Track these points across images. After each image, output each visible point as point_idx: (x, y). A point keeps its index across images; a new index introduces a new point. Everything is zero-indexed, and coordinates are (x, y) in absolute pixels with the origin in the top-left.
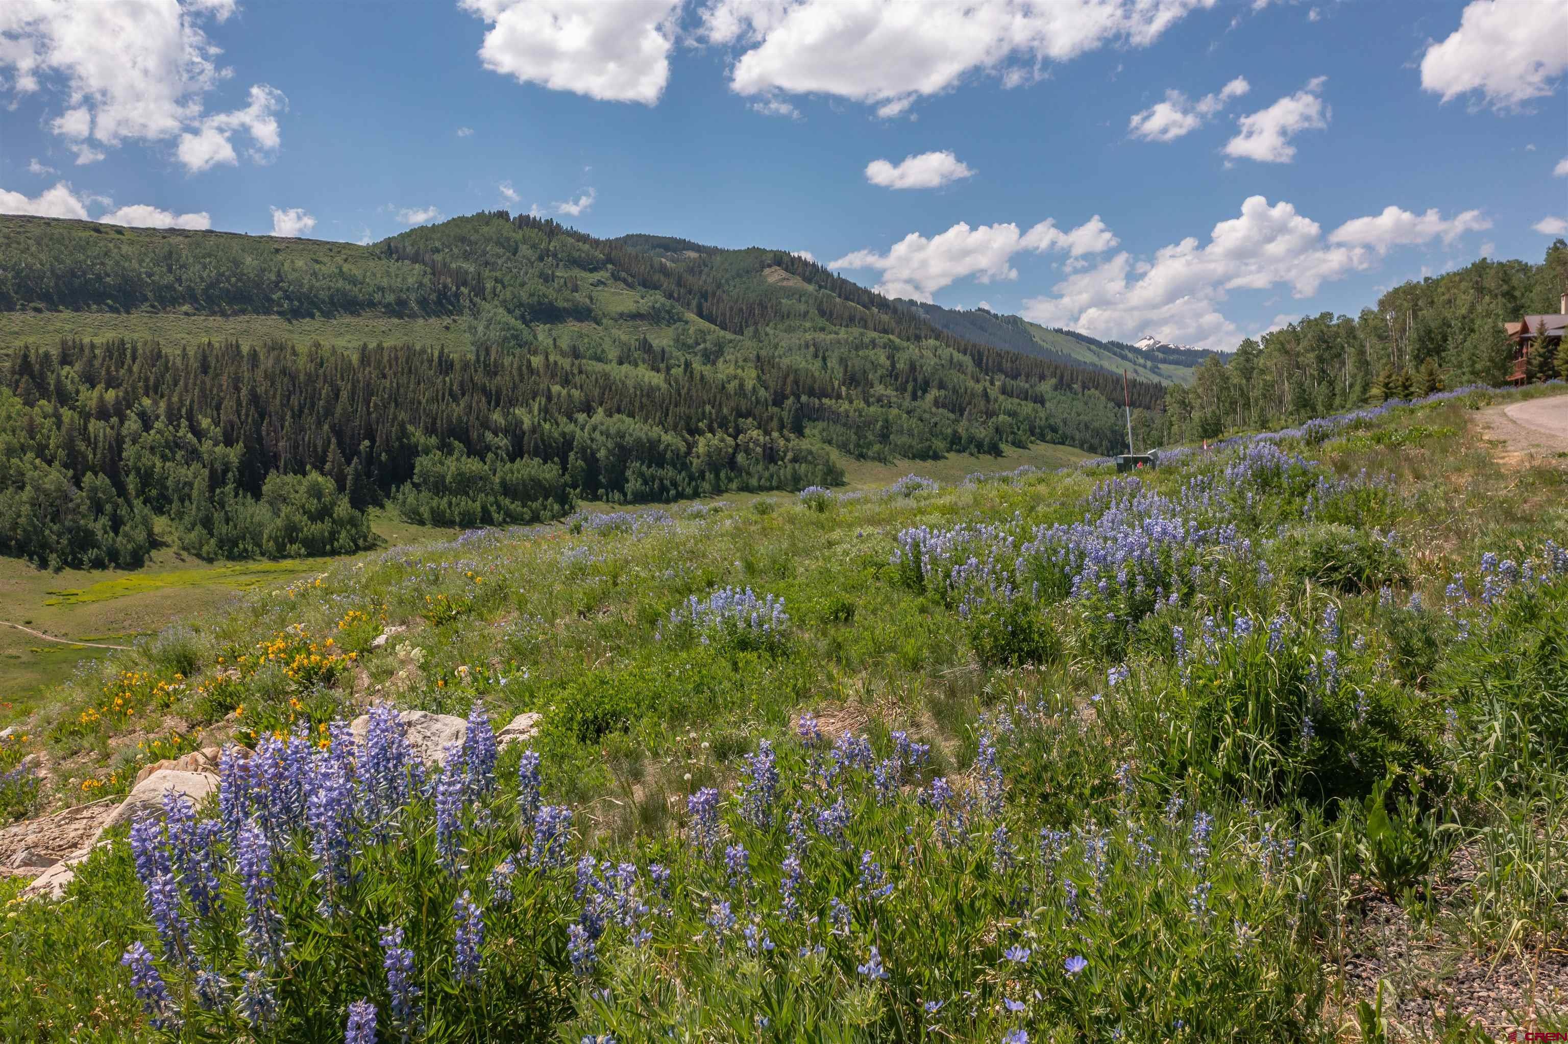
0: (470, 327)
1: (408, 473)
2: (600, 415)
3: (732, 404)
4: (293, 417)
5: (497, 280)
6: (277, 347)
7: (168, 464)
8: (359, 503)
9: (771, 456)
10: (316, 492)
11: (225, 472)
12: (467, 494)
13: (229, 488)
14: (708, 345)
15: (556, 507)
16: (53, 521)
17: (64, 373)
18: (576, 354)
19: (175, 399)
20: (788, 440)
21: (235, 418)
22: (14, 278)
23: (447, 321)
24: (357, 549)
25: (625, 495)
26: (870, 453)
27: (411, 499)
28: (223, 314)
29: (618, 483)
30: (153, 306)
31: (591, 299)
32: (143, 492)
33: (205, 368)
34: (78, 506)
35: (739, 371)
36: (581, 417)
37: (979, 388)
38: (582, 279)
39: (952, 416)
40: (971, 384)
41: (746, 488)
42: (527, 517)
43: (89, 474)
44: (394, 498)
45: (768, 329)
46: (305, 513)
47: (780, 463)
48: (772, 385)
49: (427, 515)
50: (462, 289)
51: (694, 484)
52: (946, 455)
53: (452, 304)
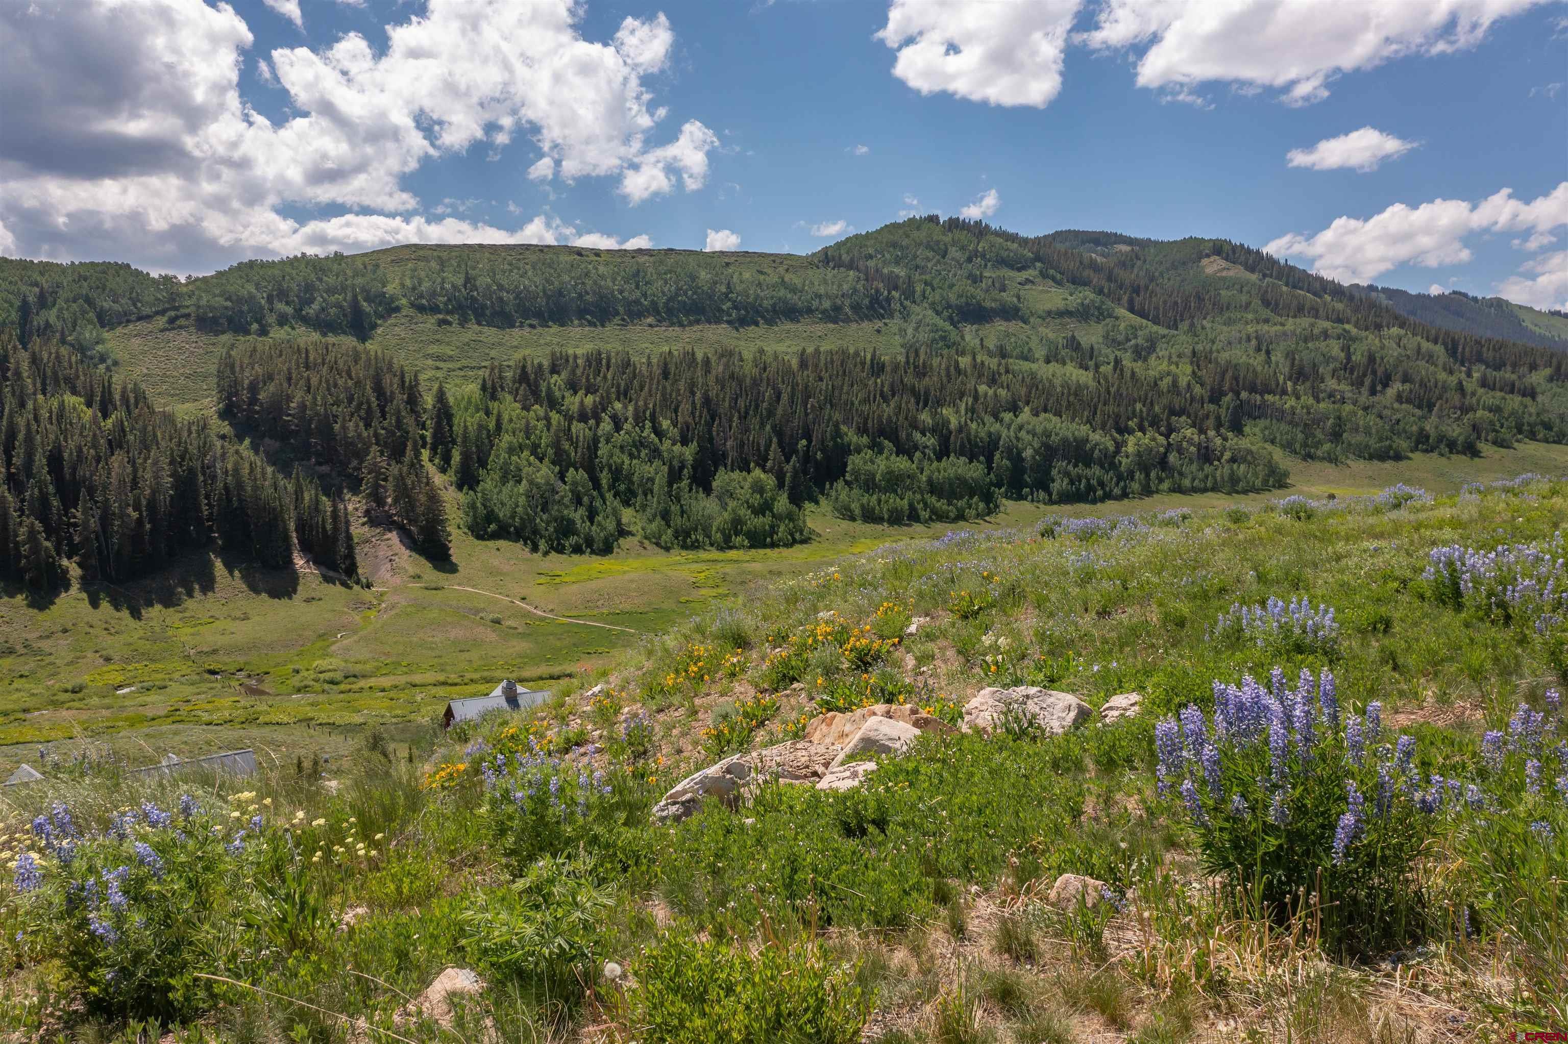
0: (900, 330)
1: (841, 471)
2: (1026, 415)
3: (1165, 401)
4: (740, 418)
5: (926, 283)
6: (727, 354)
7: (634, 461)
8: (796, 499)
9: (1206, 455)
10: (758, 488)
11: (681, 468)
12: (895, 492)
13: (685, 483)
14: (1140, 341)
15: (982, 505)
16: (542, 510)
17: (553, 381)
18: (1003, 353)
19: (641, 403)
20: (1225, 439)
21: (690, 420)
22: (515, 299)
23: (879, 324)
24: (794, 542)
25: (1050, 495)
26: (1319, 453)
27: (843, 496)
28: (681, 325)
29: (1043, 483)
30: (623, 320)
31: (1019, 298)
32: (614, 487)
33: (666, 374)
34: (562, 497)
35: (1173, 367)
36: (1007, 416)
37: (1453, 380)
38: (1010, 279)
39: (1418, 412)
40: (1442, 376)
41: (1178, 489)
42: (952, 515)
43: (571, 470)
44: (828, 495)
45: (1205, 322)
46: (749, 507)
47: (1216, 463)
48: (1208, 381)
49: (857, 512)
50: (894, 293)
51: (1122, 484)
52: (1410, 455)
53: (883, 308)
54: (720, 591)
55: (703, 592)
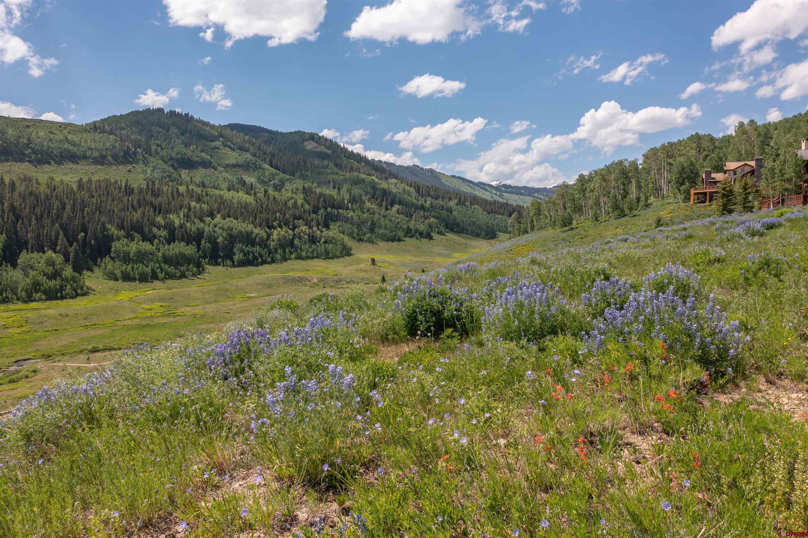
0: (143, 171)
1: (109, 251)
2: (218, 218)
3: (291, 212)
4: (37, 219)
5: (158, 145)
6: (27, 180)
8: (78, 269)
9: (313, 240)
10: (51, 263)
12: (143, 263)
14: (276, 181)
15: (195, 269)
18: (204, 185)
20: (322, 232)
23: (129, 167)
24: (77, 295)
25: (233, 262)
26: (365, 238)
27: (110, 266)
29: (229, 256)
31: (211, 156)
35: (294, 195)
36: (208, 219)
37: (418, 205)
38: (206, 145)
39: (406, 218)
40: (414, 202)
41: (299, 258)
42: (178, 275)
44: (99, 265)
45: (308, 173)
46: (44, 275)
47: (318, 244)
48: (312, 203)
49: (119, 275)
50: (138, 150)
51: (271, 255)
52: (404, 239)
53: (133, 158)
54: (24, 329)
55: (11, 330)
